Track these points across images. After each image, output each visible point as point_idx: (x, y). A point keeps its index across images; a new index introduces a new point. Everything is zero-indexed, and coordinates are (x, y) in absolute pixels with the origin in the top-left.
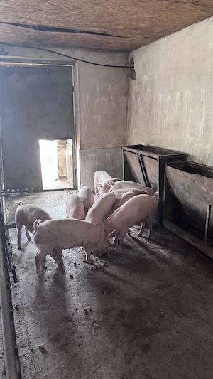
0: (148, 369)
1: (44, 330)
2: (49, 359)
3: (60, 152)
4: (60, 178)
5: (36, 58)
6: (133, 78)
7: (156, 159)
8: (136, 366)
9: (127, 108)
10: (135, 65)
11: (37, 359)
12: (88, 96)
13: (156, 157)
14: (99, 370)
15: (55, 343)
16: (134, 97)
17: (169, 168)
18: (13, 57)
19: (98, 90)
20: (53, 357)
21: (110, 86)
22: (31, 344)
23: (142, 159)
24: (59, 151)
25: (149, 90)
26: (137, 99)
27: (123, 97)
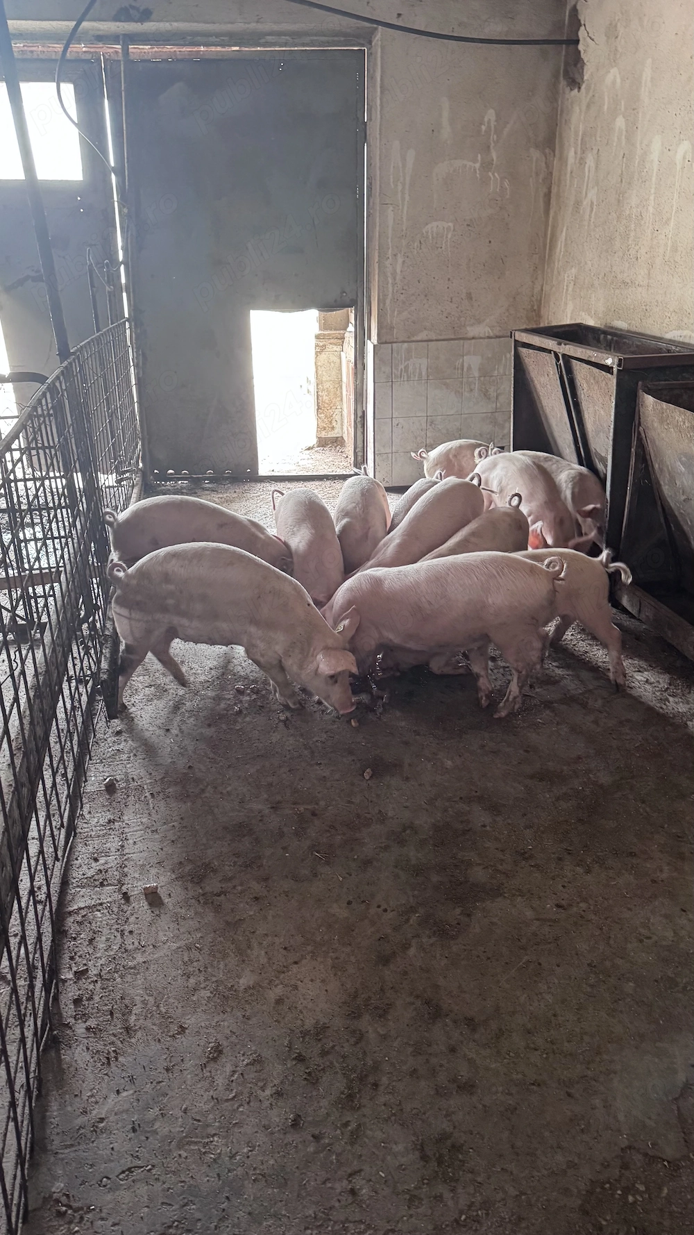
0: (437, 987)
1: (168, 849)
2: (165, 922)
3: (323, 356)
4: (323, 443)
5: (239, 26)
6: (575, 83)
7: (608, 369)
8: (406, 973)
9: (548, 196)
10: (582, 33)
11: (132, 919)
12: (411, 155)
13: (609, 362)
14: (295, 968)
15: (190, 885)
16: (571, 154)
17: (649, 400)
18: (164, 26)
19: (446, 132)
20: (177, 919)
21: (491, 115)
22: (126, 880)
23: (569, 370)
24: (320, 350)
25: (620, 122)
26: (582, 161)
27: (535, 154)
